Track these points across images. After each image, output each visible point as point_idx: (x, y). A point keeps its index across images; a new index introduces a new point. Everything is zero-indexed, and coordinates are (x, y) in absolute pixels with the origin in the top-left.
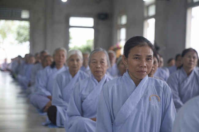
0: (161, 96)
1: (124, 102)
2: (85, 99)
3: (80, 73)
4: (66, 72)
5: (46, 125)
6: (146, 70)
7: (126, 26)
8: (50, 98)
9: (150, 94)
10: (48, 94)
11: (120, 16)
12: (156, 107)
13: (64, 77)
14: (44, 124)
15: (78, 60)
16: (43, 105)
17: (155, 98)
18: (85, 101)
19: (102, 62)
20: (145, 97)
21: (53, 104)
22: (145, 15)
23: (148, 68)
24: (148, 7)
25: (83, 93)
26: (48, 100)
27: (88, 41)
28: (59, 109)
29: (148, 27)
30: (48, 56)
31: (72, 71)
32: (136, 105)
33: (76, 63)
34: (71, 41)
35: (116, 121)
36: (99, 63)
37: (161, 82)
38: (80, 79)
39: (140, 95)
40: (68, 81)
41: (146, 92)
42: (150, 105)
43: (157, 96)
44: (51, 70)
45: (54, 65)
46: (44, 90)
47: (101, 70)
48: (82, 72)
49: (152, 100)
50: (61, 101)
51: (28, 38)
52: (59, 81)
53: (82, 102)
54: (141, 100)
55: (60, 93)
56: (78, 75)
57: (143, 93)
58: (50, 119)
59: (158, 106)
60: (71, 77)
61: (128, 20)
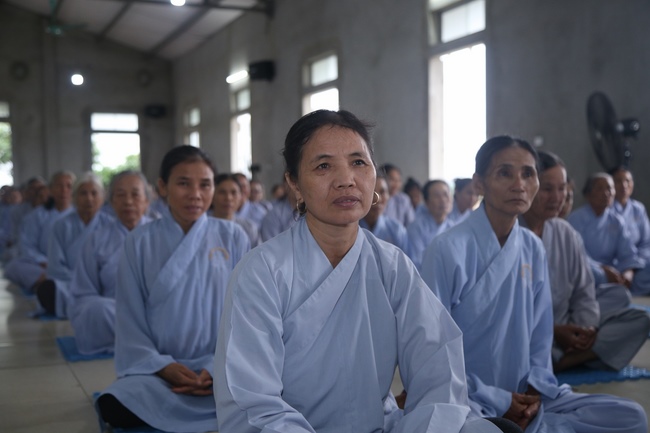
0: (230, 248)
1: (163, 264)
2: (104, 263)
3: (101, 217)
4: (72, 216)
5: (37, 317)
6: (201, 204)
7: (199, 128)
8: (43, 265)
9: (211, 246)
10: (41, 258)
11: (189, 112)
12: (221, 269)
13: (69, 225)
14: (31, 314)
15: (94, 193)
16: (33, 279)
17: (220, 254)
18: (105, 267)
19: (135, 194)
20: (201, 253)
21: (49, 277)
22: (233, 107)
23: (204, 200)
24: (237, 93)
25: (102, 252)
26: (40, 270)
27: (130, 158)
28: (60, 285)
29: (239, 129)
30: (42, 188)
31: (85, 214)
32: (186, 267)
33: (91, 198)
34: (97, 158)
35: (151, 299)
36: (129, 195)
37: (229, 225)
38: (100, 227)
39: (193, 250)
40: (77, 232)
41: (204, 245)
42: (210, 267)
43: (222, 251)
44: (47, 214)
45: (52, 204)
46: (32, 253)
47: (133, 208)
48: (104, 215)
49: (214, 258)
50: (65, 270)
51: (10, 155)
52: (60, 233)
53: (99, 268)
54: (194, 259)
55: (61, 255)
56: (96, 220)
57: (198, 245)
58: (43, 304)
59: (224, 267)
60: (82, 224)
61: (202, 117)
